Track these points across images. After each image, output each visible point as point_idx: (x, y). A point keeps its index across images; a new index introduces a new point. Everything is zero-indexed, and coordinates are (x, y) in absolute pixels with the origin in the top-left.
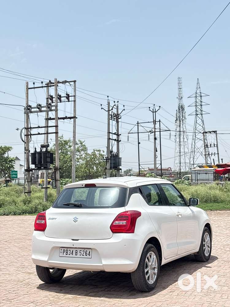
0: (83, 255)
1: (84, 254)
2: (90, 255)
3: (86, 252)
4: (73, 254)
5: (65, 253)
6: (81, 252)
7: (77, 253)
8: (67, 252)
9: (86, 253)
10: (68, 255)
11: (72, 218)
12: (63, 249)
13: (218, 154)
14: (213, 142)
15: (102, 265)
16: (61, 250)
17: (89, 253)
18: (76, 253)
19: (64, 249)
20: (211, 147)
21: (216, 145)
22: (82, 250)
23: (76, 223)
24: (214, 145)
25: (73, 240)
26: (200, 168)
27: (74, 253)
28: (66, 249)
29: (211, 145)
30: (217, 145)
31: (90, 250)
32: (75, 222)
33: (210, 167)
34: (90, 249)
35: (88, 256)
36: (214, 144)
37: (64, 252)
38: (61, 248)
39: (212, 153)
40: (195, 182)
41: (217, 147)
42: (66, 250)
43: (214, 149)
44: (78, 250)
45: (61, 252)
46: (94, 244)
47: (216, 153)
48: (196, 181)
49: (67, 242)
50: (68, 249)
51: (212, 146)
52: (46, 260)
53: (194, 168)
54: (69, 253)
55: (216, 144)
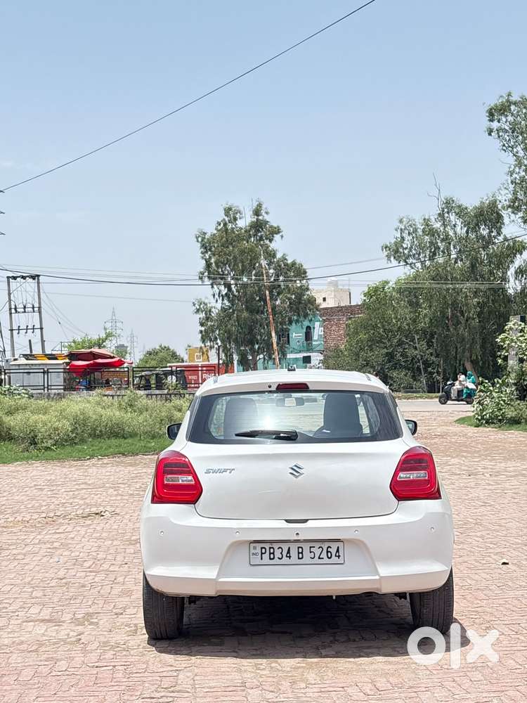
0: (319, 558)
1: (324, 555)
2: (339, 556)
3: (329, 549)
4: (290, 557)
5: (266, 556)
6: (312, 549)
7: (302, 553)
8: (273, 553)
9: (328, 552)
10: (276, 561)
11: (284, 467)
12: (259, 546)
13: (41, 329)
14: (30, 300)
15: (377, 577)
16: (255, 548)
17: (338, 551)
18: (299, 553)
19: (263, 545)
20: (25, 312)
21: (36, 309)
22: (317, 545)
23: (300, 478)
24: (33, 308)
25: (288, 521)
26: (27, 359)
27: (294, 553)
28: (267, 546)
29: (25, 307)
30: (40, 308)
31: (340, 545)
32: (297, 477)
33: (49, 359)
34: (338, 540)
35: (334, 559)
36: (33, 306)
37: (262, 554)
38: (252, 545)
39: (27, 326)
40: (43, 391)
41: (40, 312)
42: (270, 548)
43: (33, 317)
44: (306, 547)
45: (253, 554)
46: (357, 529)
47: (38, 326)
48: (46, 389)
49: (272, 527)
50: (276, 546)
51: (26, 310)
52: (214, 578)
53: (15, 360)
54: (278, 554)
55: (36, 305)
